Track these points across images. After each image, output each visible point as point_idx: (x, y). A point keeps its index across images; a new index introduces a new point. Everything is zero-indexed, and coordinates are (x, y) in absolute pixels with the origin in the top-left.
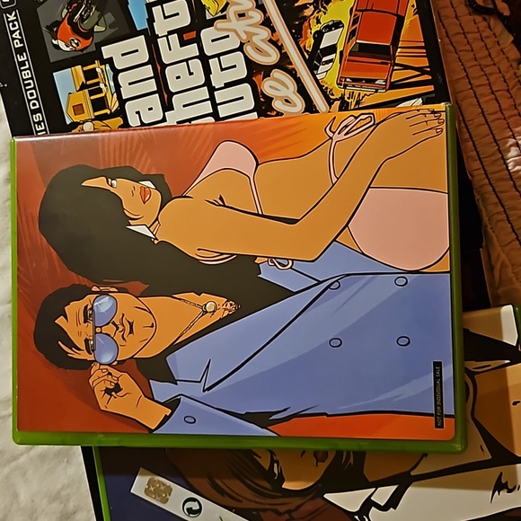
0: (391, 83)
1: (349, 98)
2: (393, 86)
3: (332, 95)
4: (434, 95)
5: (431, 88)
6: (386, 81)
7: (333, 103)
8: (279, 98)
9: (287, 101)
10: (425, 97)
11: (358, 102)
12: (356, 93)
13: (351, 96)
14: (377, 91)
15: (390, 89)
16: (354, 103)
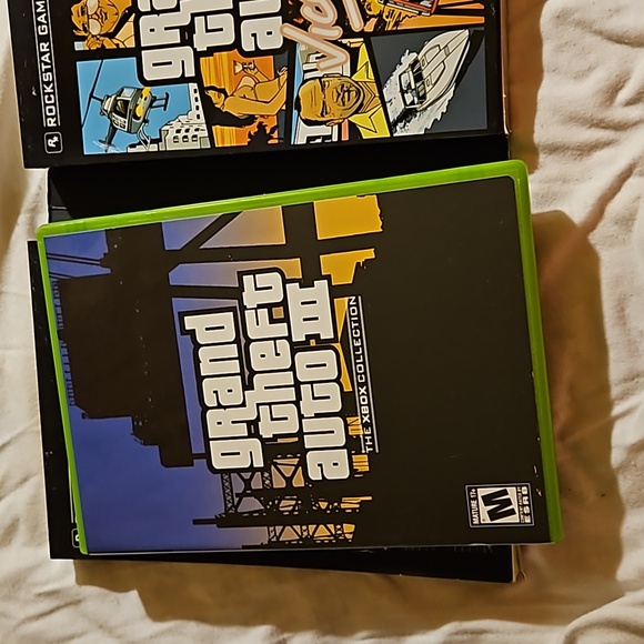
0: (438, 6)
1: (387, 17)
2: (440, 10)
3: (370, 10)
4: (483, 29)
5: (481, 20)
6: (432, 4)
7: (369, 20)
8: (310, 4)
9: (317, 8)
10: (472, 29)
11: (397, 24)
12: (397, 13)
13: (391, 14)
14: (420, 14)
15: (435, 13)
16: (392, 24)
